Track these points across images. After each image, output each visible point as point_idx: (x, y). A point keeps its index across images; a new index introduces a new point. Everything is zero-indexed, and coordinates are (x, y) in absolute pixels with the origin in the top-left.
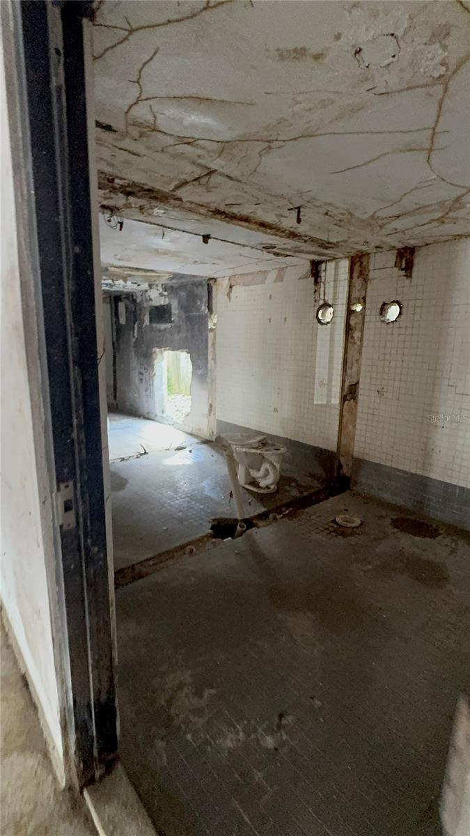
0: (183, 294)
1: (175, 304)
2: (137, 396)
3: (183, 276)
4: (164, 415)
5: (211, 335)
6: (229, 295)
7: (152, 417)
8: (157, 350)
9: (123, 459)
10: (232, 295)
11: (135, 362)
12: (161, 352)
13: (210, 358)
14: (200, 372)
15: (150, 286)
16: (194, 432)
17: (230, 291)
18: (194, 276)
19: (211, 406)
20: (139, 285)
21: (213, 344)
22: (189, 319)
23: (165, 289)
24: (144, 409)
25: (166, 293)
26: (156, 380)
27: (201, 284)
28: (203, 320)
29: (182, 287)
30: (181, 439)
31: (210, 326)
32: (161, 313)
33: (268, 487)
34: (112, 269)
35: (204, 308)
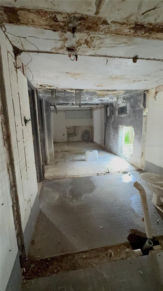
0: (132, 100)
1: (128, 105)
2: (112, 145)
3: (131, 91)
4: (122, 154)
5: (144, 119)
6: (155, 97)
7: (117, 154)
8: (120, 126)
9: (98, 175)
11: (112, 131)
12: (122, 127)
13: (143, 130)
14: (138, 136)
15: (117, 99)
16: (134, 164)
17: (156, 95)
18: (136, 90)
19: (143, 153)
20: (113, 99)
21: (145, 123)
22: (134, 112)
23: (124, 99)
24: (114, 150)
25: (125, 101)
26: (120, 139)
27: (141, 94)
28: (141, 111)
29: (132, 97)
30: (127, 166)
31: (144, 114)
32: (123, 110)
34: (98, 92)
35: (142, 106)
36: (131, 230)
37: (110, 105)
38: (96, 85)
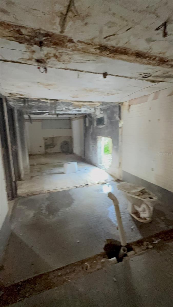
0: (109, 112)
1: (106, 117)
2: (91, 156)
3: (107, 103)
4: (101, 165)
5: (120, 130)
6: (129, 109)
7: (96, 165)
8: (98, 137)
9: (77, 187)
10: (131, 109)
11: (91, 142)
12: (101, 138)
13: (120, 140)
14: (115, 147)
15: (95, 109)
16: (113, 175)
17: (129, 108)
18: (112, 102)
19: (120, 163)
20: (90, 110)
21: (121, 134)
22: (111, 123)
23: (101, 110)
24: (94, 162)
25: (102, 112)
26: (99, 150)
27: (116, 106)
28: (117, 123)
29: (108, 109)
30: (106, 177)
31: (120, 125)
32: (100, 121)
33: (145, 219)
34: (74, 103)
35: (117, 118)
36: (108, 240)
37: (88, 115)
38: (71, 96)
